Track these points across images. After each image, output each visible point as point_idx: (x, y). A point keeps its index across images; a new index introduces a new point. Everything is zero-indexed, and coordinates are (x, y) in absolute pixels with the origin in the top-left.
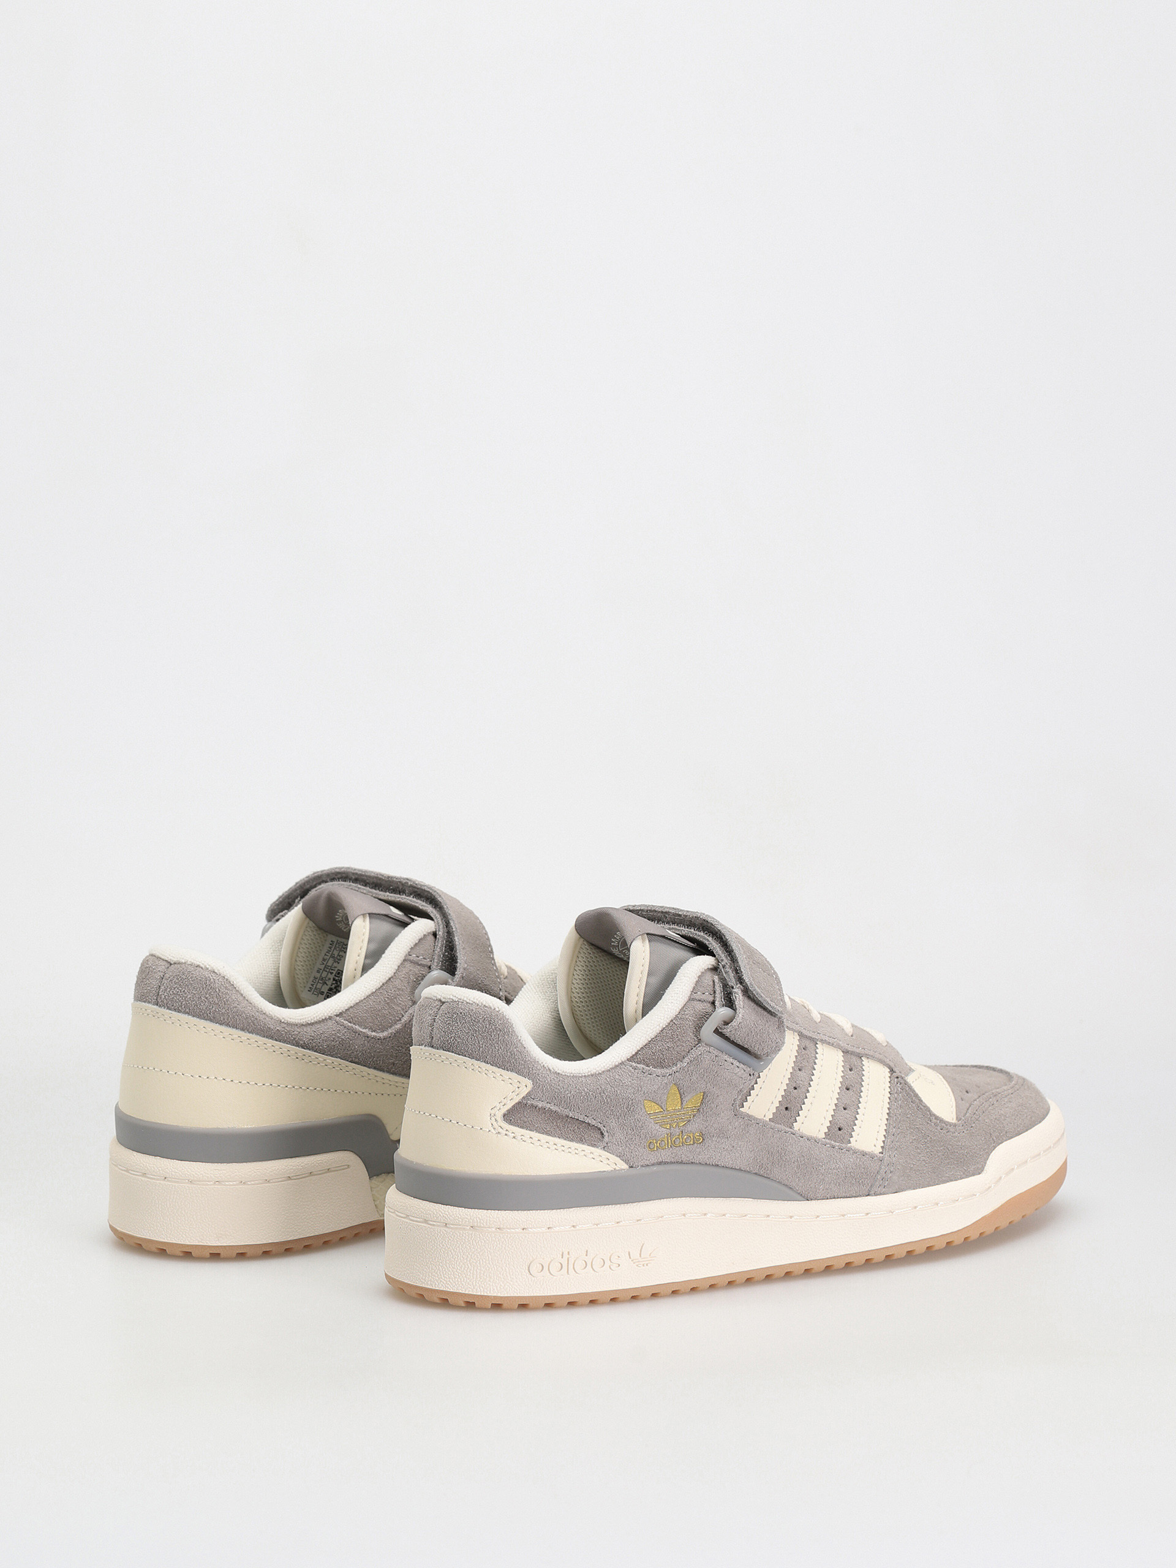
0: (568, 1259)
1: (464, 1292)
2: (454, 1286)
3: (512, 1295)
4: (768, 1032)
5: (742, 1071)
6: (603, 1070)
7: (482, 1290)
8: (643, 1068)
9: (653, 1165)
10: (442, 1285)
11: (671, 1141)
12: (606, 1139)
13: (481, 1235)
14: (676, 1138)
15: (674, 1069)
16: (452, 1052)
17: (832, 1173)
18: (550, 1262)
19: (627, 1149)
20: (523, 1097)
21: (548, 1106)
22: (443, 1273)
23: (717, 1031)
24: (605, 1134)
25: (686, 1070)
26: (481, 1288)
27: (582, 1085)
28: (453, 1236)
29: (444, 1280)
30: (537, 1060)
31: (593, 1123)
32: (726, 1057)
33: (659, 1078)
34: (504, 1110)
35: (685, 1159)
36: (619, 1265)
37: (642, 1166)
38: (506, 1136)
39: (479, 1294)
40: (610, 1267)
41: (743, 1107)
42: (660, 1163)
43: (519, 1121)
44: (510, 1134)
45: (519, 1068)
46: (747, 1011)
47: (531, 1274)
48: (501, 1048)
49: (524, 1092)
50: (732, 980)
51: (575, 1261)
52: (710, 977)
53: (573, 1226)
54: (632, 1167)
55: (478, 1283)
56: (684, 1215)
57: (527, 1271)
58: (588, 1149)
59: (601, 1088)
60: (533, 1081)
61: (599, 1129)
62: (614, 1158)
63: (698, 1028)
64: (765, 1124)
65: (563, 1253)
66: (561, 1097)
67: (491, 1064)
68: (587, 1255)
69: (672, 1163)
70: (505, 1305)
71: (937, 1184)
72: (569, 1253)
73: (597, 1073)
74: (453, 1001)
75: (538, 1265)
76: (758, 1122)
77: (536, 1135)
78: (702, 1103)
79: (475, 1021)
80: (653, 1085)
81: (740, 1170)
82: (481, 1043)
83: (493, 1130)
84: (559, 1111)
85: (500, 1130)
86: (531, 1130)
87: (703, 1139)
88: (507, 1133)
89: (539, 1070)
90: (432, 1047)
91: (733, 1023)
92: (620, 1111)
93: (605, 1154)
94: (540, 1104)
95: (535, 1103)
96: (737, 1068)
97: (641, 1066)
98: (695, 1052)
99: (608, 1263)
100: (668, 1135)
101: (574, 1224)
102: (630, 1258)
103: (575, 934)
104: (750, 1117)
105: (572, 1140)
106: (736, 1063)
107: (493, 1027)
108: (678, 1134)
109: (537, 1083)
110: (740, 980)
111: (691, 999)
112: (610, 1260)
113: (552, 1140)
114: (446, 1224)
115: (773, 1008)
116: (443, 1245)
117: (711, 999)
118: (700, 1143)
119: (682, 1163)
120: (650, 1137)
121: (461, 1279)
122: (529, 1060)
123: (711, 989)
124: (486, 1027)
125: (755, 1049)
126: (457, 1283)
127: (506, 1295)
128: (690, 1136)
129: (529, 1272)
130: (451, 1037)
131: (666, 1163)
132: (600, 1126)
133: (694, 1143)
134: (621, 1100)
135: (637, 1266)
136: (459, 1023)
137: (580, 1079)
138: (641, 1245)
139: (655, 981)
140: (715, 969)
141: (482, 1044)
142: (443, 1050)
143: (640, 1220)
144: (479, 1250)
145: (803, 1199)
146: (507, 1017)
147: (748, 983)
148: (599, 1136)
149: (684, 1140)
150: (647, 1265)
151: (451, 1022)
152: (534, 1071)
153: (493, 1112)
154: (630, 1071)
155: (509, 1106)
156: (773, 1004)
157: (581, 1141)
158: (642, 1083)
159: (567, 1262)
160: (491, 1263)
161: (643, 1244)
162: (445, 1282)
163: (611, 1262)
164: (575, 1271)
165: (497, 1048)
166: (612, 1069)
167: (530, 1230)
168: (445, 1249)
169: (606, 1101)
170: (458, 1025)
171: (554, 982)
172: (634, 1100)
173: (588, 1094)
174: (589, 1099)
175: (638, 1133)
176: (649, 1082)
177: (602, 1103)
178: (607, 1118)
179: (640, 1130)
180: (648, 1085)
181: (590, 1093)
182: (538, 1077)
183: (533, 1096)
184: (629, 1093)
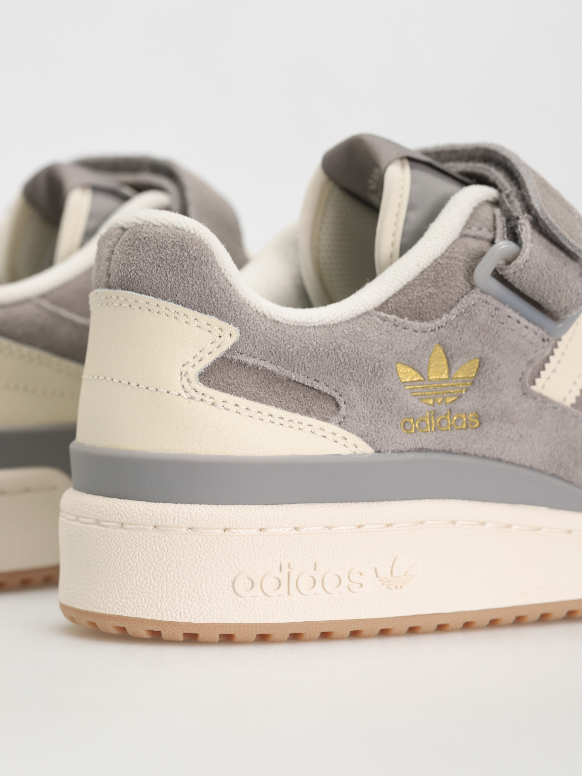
0: (289, 573)
1: (146, 618)
2: (133, 610)
3: (211, 621)
4: (566, 278)
5: (533, 334)
6: (340, 319)
7: (170, 613)
8: (395, 320)
9: (409, 451)
10: (118, 609)
11: (436, 422)
12: (343, 412)
13: (167, 537)
14: (442, 419)
15: (438, 322)
16: (133, 290)
18: (264, 577)
19: (372, 427)
20: (227, 351)
21: (262, 363)
22: (118, 592)
23: (498, 275)
24: (342, 405)
25: (455, 324)
26: (168, 612)
27: (310, 337)
28: (130, 541)
29: (120, 601)
30: (247, 303)
31: (325, 389)
32: (510, 311)
33: (418, 334)
34: (201, 367)
35: (454, 448)
36: (362, 585)
37: (393, 451)
38: (202, 403)
39: (166, 619)
40: (348, 587)
42: (420, 450)
43: (220, 383)
44: (208, 400)
45: (222, 311)
46: (537, 247)
47: (236, 593)
48: (196, 283)
49: (228, 343)
50: (517, 208)
51: (299, 577)
52: (488, 212)
53: (296, 528)
54: (379, 452)
55: (164, 605)
56: (453, 522)
57: (231, 589)
58: (317, 423)
59: (335, 342)
60: (241, 329)
61: (334, 399)
62: (353, 439)
63: (470, 271)
64: (564, 410)
65: (281, 565)
66: (279, 353)
67: (182, 305)
68: (315, 570)
69: (436, 451)
70: (201, 637)
72: (289, 565)
73: (332, 323)
74: (138, 225)
75: (247, 580)
76: (555, 406)
77: (243, 402)
78: (477, 373)
79: (162, 247)
80: (409, 343)
81: (531, 468)
82: (169, 276)
83: (183, 394)
84: (277, 371)
85: (194, 394)
86: (236, 395)
87: (480, 424)
88: (203, 397)
89: (250, 315)
90: (110, 288)
91: (519, 261)
92: (363, 375)
93: (341, 432)
94: (251, 361)
95: (243, 359)
96: (525, 329)
97: (393, 317)
98: (465, 302)
99: (345, 582)
100: (430, 413)
101: (297, 526)
102: (377, 576)
103: (322, 177)
104: (545, 400)
105: (295, 411)
106: (524, 322)
107: (186, 254)
108: (444, 412)
109: (246, 331)
110: (528, 208)
111: (463, 236)
112: (349, 577)
113: (266, 409)
114: (122, 524)
115: (572, 245)
116: (118, 554)
117: (490, 236)
118: (476, 428)
119: (450, 452)
120: (406, 414)
121: (141, 600)
122: (235, 301)
123: (490, 224)
124: (176, 255)
125: (550, 301)
126: (136, 605)
127: (202, 622)
128: (461, 418)
129: (234, 589)
130: (131, 271)
131: (428, 450)
132: (336, 395)
133: (467, 427)
134: (364, 360)
135: (387, 587)
136: (142, 251)
137: (308, 330)
138: (393, 559)
139: (417, 216)
140: (496, 203)
141: (171, 278)
142: (122, 289)
143: (391, 525)
144: (165, 559)
146: (206, 242)
147: (539, 210)
148: (333, 408)
149: (453, 423)
150: (401, 587)
151: (132, 251)
152: (242, 316)
153: (184, 369)
154: (377, 323)
155: (208, 361)
156: (571, 240)
157: (307, 413)
158: (393, 339)
159: (287, 578)
160: (181, 578)
161: (396, 559)
162: (121, 605)
163: (350, 580)
164: (299, 591)
165: (191, 282)
166: (352, 319)
167: (234, 531)
168: (121, 558)
169: (342, 360)
170: (140, 254)
171: (295, 244)
172: (382, 362)
173: (317, 350)
174: (319, 357)
175: (388, 407)
176: (404, 339)
177: (338, 363)
178: (344, 385)
179: (391, 404)
180: (402, 343)
181: (321, 349)
182: (248, 325)
183: (240, 350)
184: (376, 352)
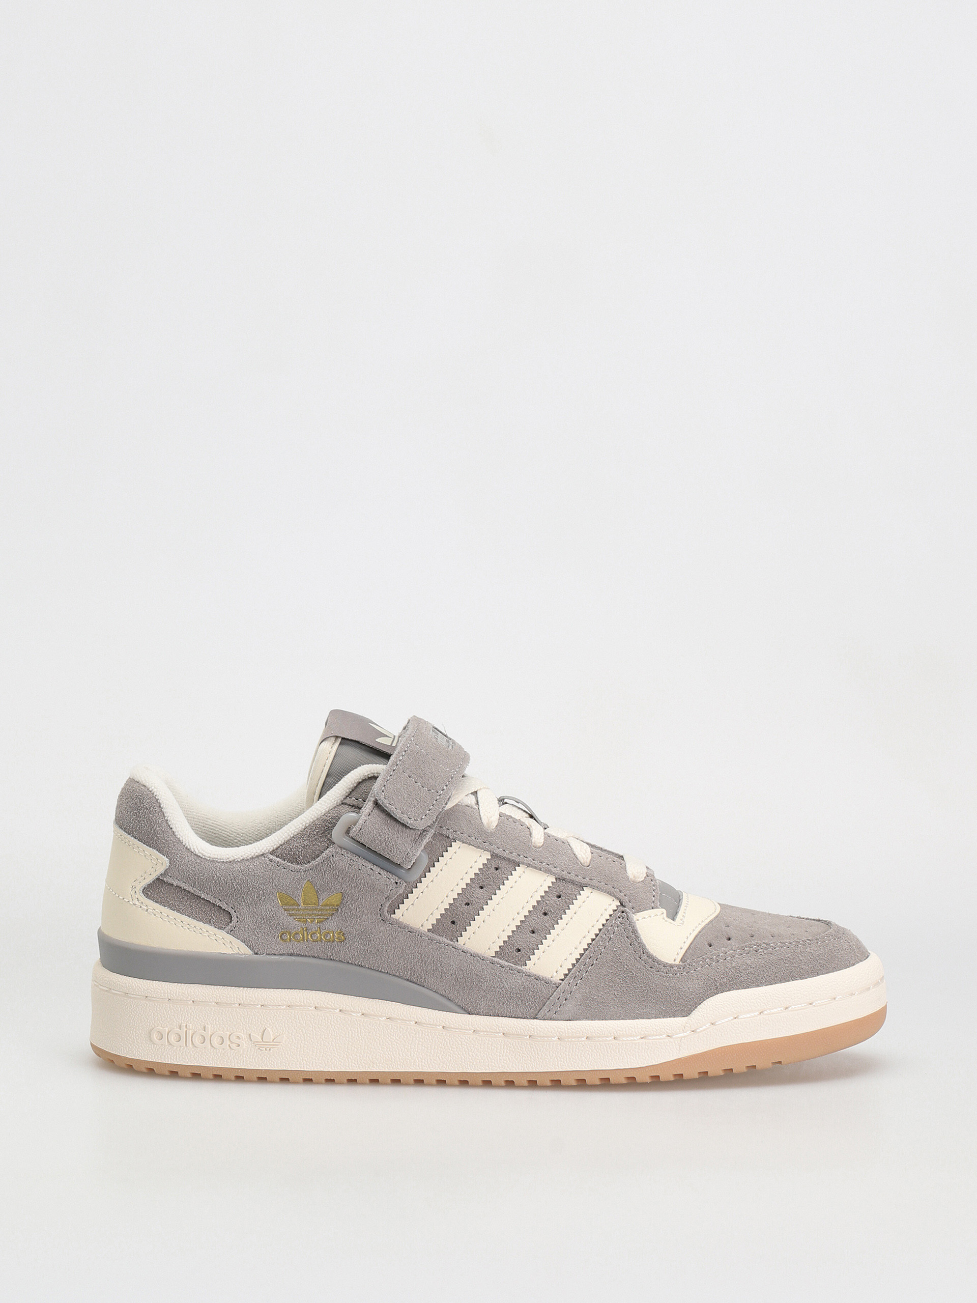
5: (386, 879)
8: (281, 862)
9: (282, 955)
11: (307, 935)
12: (234, 923)
14: (313, 933)
15: (308, 866)
17: (495, 991)
18: (169, 1032)
19: (255, 936)
20: (161, 874)
21: (183, 885)
23: (349, 835)
24: (233, 918)
25: (319, 868)
31: (224, 906)
32: (363, 861)
33: (294, 873)
34: (144, 884)
35: (321, 955)
37: (268, 954)
38: (140, 909)
40: (229, 1045)
41: (395, 914)
42: (291, 954)
43: (156, 897)
45: (159, 846)
46: (372, 819)
47: (152, 1041)
48: (147, 825)
49: (161, 870)
51: (193, 1034)
53: (193, 1001)
54: (256, 953)
57: (149, 1037)
60: (171, 860)
61: (229, 913)
62: (238, 943)
63: (329, 831)
64: (421, 935)
65: (181, 1025)
66: (195, 879)
67: (138, 840)
68: (205, 1030)
69: (307, 956)
71: (623, 1019)
72: (186, 1026)
75: (158, 1033)
76: (414, 931)
77: (165, 910)
78: (340, 903)
80: (286, 879)
83: (131, 901)
84: (193, 891)
85: (141, 904)
86: (164, 905)
87: (345, 939)
88: (146, 907)
92: (251, 899)
93: (229, 938)
94: (176, 883)
95: (170, 881)
96: (378, 875)
97: (279, 860)
98: (326, 853)
99: (227, 1042)
100: (301, 929)
101: (194, 999)
102: (251, 1040)
104: (402, 925)
108: (316, 929)
109: (174, 862)
111: (342, 803)
112: (229, 1039)
118: (341, 942)
120: (282, 929)
128: (329, 933)
129: (151, 1038)
131: (297, 955)
132: (230, 911)
133: (333, 941)
134: (252, 889)
135: (260, 1049)
138: (264, 1029)
143: (264, 1006)
145: (463, 1012)
146: (157, 797)
148: (227, 920)
149: (321, 936)
150: (270, 1050)
152: (174, 850)
153: (134, 884)
154: (267, 863)
155: (149, 880)
157: (209, 922)
158: (275, 876)
159: (185, 1035)
163: (230, 1041)
164: (193, 1044)
169: (236, 887)
172: (264, 891)
173: (219, 879)
174: (221, 884)
175: (268, 922)
176: (282, 876)
177: (233, 889)
178: (238, 905)
179: (270, 920)
180: (280, 879)
181: (222, 878)
182: (176, 857)
183: (170, 874)
184: (260, 884)
